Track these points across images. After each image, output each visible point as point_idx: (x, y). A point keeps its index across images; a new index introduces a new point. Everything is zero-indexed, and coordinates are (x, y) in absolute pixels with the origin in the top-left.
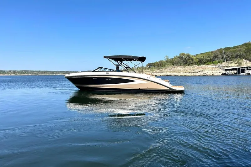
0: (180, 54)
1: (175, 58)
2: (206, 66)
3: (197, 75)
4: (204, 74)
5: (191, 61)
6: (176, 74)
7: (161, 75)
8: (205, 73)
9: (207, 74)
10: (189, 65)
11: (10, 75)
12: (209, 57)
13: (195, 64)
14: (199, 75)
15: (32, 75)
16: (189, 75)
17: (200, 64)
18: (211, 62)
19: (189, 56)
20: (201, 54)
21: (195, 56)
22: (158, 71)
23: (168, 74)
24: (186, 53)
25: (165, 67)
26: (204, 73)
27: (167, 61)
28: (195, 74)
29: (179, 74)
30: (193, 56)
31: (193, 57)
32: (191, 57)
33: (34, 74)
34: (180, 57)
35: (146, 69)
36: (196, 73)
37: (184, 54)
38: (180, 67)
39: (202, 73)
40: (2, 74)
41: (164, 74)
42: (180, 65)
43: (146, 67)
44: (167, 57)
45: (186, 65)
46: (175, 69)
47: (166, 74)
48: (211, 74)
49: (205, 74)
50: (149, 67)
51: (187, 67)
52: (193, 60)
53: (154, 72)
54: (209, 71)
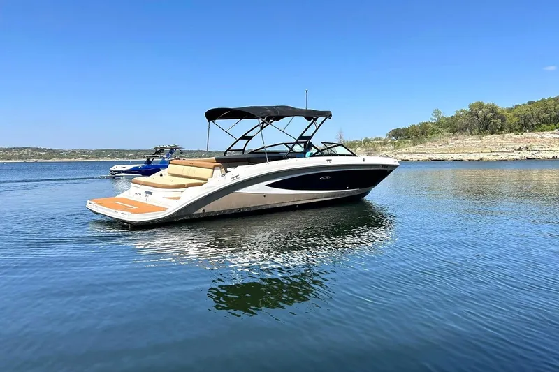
0: (470, 106)
1: (458, 116)
2: (537, 135)
3: (510, 157)
4: (530, 156)
5: (498, 122)
6: (457, 156)
7: (421, 158)
8: (534, 152)
9: (539, 155)
10: (492, 133)
11: (73, 160)
12: (545, 111)
13: (508, 129)
14: (515, 158)
15: (122, 160)
16: (491, 157)
17: (521, 130)
18: (553, 125)
19: (493, 110)
20: (530, 103)
21: (510, 110)
22: (413, 149)
23: (438, 157)
24: (485, 103)
25: (431, 140)
26: (532, 152)
27: (438, 124)
28: (505, 156)
29: (466, 157)
30: (503, 111)
31: (505, 113)
32: (499, 111)
33: (128, 157)
34: (473, 113)
35: (385, 144)
36: (509, 152)
37: (481, 105)
38: (471, 138)
39: (525, 154)
40: (57, 157)
41: (428, 157)
42: (471, 134)
43: (385, 140)
44: (437, 113)
45: (486, 134)
46: (456, 144)
47: (431, 156)
48: (550, 155)
49: (534, 157)
50: (394, 138)
51: (490, 139)
52: (503, 119)
53: (404, 150)
54: (544, 149)
